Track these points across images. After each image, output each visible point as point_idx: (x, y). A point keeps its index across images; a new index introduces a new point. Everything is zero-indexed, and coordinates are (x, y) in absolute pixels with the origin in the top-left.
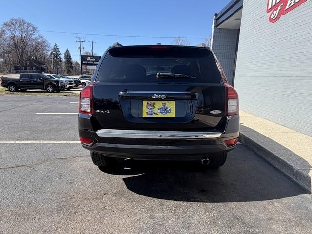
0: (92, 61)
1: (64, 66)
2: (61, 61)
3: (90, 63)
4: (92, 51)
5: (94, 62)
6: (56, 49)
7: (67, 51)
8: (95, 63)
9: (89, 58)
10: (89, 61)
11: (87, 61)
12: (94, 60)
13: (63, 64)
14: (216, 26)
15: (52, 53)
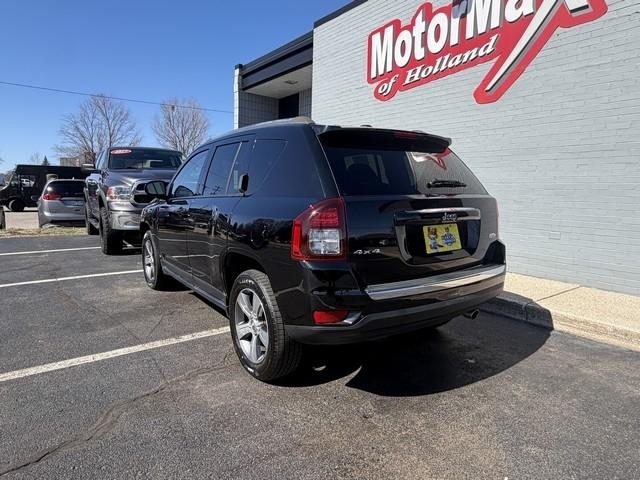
14: (243, 89)
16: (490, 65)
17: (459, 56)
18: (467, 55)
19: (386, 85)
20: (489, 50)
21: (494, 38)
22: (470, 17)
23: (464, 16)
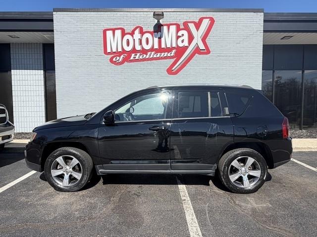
16: (173, 60)
17: (159, 54)
18: (163, 54)
19: (118, 58)
20: (172, 55)
21: (174, 51)
22: (163, 39)
23: (160, 38)
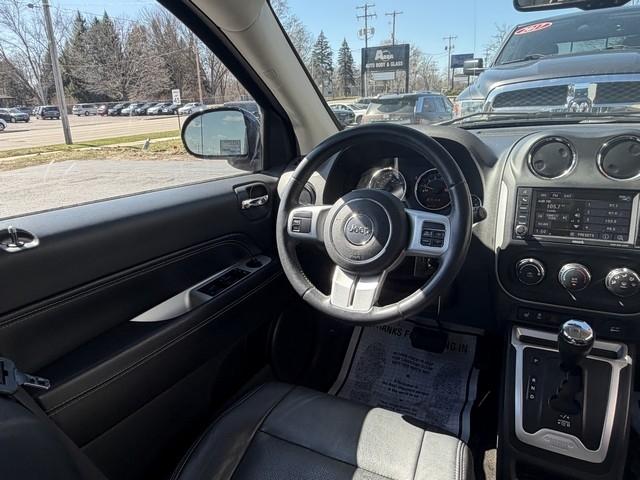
0: (387, 61)
1: (337, 77)
2: (331, 69)
3: (381, 65)
4: (393, 35)
5: (391, 60)
6: (322, 44)
7: (345, 44)
8: (393, 64)
9: (379, 55)
10: (380, 61)
11: (376, 62)
12: (392, 57)
13: (336, 74)
15: (315, 53)
